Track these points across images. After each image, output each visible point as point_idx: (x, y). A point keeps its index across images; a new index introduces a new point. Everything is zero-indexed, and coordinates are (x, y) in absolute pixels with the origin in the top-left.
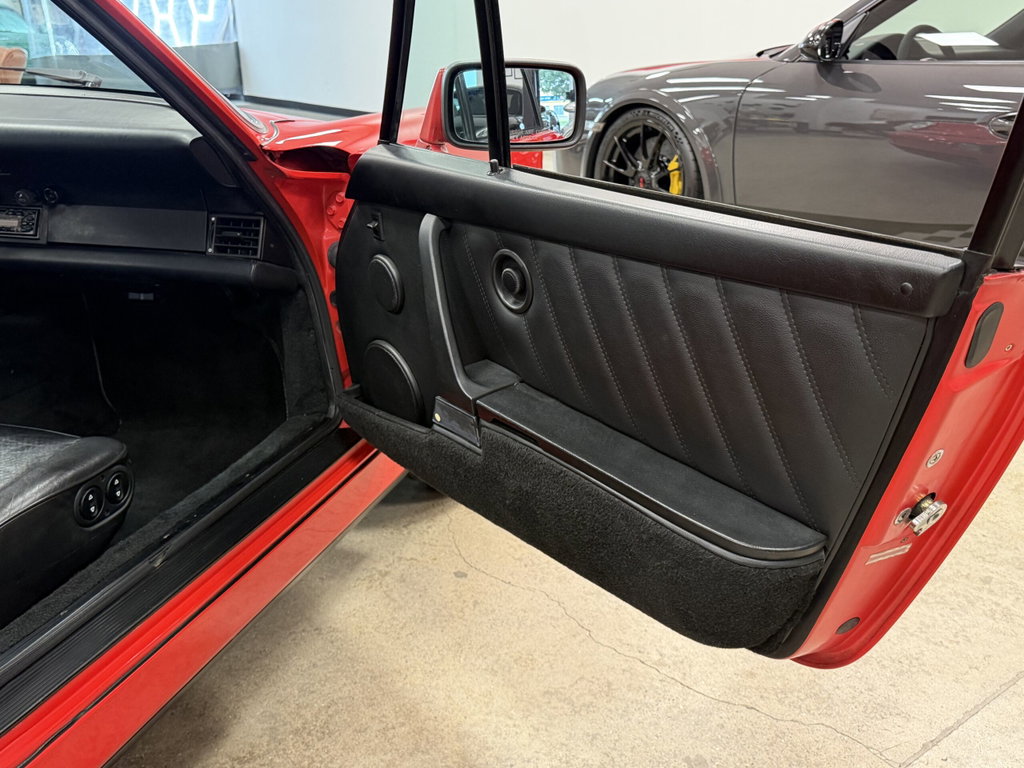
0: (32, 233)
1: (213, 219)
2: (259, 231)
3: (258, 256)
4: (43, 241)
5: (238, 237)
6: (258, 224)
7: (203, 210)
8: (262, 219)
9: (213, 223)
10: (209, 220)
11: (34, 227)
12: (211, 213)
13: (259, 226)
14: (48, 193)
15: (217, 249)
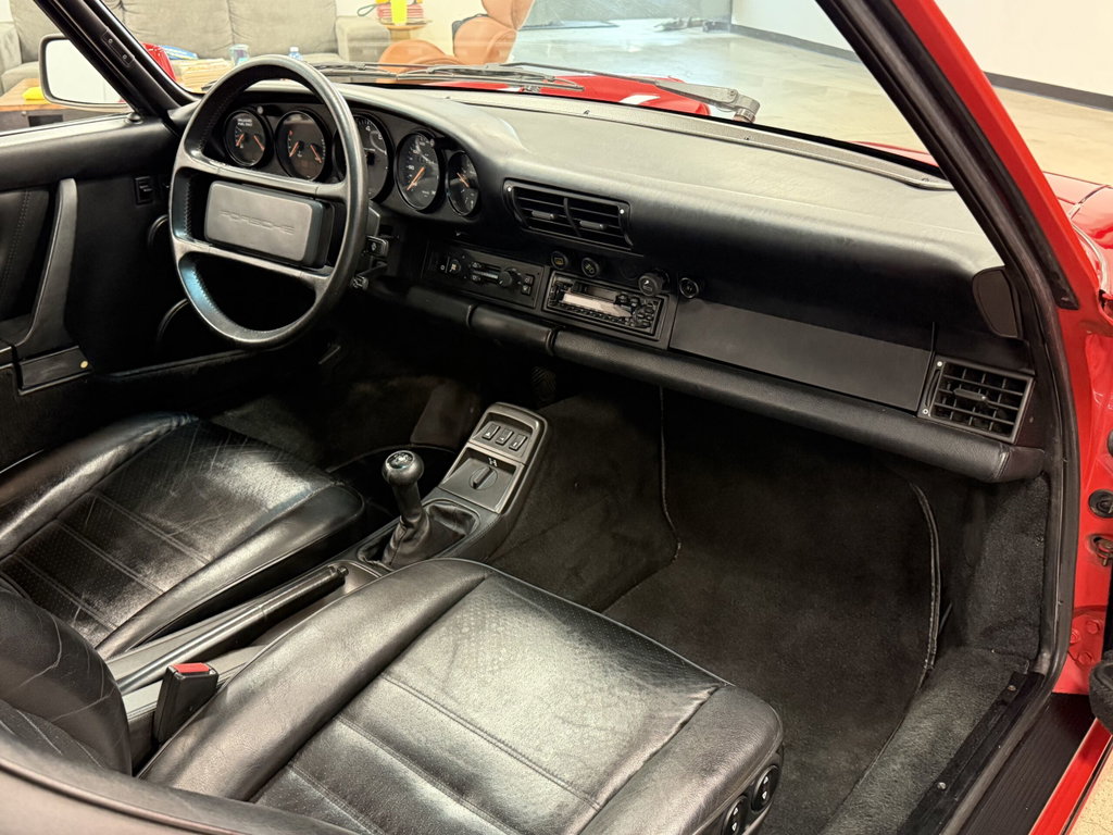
0: (648, 330)
1: (940, 364)
2: (1021, 398)
3: (1012, 439)
4: (663, 345)
5: (983, 402)
6: (1021, 386)
7: (928, 349)
8: (1031, 380)
9: (938, 370)
10: (933, 363)
11: (653, 323)
12: (938, 353)
13: (1023, 391)
14: (685, 283)
15: (937, 411)
